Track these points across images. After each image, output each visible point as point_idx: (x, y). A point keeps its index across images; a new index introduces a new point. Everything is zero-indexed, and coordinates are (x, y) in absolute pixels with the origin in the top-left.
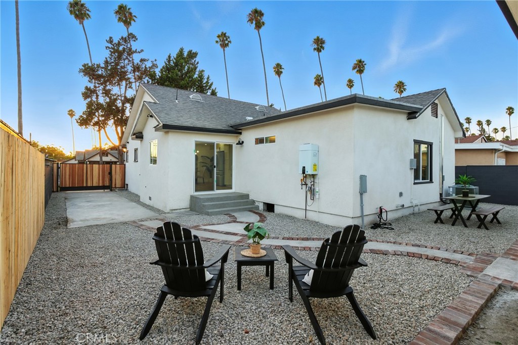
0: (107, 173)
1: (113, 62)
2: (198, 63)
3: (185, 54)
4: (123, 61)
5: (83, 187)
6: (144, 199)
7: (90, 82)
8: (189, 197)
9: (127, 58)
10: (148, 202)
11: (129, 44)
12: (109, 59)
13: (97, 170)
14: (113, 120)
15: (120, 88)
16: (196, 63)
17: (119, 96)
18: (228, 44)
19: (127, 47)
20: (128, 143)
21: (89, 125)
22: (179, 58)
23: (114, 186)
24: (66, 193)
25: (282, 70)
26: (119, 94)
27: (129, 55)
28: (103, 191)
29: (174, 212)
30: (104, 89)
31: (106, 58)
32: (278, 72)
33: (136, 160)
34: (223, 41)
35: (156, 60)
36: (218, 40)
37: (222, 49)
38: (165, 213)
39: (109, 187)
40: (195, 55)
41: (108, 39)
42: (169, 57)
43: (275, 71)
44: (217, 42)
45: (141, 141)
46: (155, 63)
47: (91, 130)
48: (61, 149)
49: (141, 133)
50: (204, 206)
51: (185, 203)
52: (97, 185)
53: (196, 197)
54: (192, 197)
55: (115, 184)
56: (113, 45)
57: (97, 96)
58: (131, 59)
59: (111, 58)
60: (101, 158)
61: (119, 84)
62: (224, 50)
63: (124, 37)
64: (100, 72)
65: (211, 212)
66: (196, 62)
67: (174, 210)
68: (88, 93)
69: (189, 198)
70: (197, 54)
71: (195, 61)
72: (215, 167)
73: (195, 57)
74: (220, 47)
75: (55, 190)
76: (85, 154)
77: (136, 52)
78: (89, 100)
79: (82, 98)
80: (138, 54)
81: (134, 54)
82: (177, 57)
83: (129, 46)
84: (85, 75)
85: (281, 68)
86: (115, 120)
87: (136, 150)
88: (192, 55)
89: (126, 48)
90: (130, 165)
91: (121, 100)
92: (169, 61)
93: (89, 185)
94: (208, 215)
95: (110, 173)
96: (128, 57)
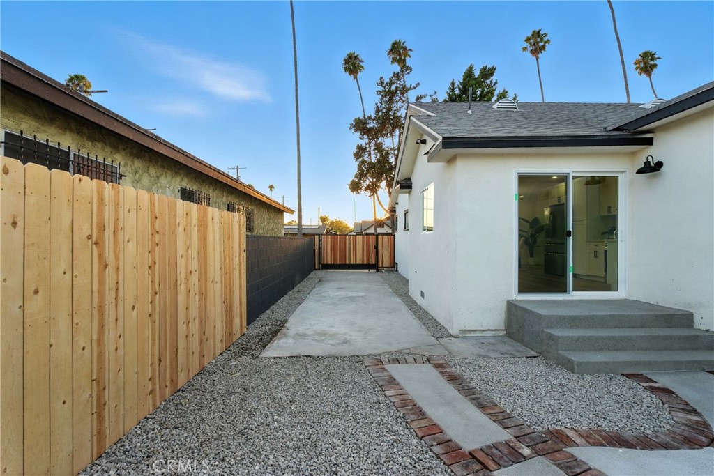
0: (372, 248)
1: (384, 108)
2: (496, 83)
3: (477, 73)
4: (395, 104)
5: (345, 265)
6: (414, 292)
7: (361, 138)
8: (505, 304)
9: (400, 99)
10: (419, 300)
11: (402, 80)
12: (379, 105)
13: (361, 243)
14: (385, 181)
15: (393, 139)
16: (492, 84)
17: (391, 149)
18: (544, 46)
19: (400, 85)
20: (397, 204)
21: (361, 189)
22: (468, 79)
23: (380, 265)
24: (327, 272)
25: (656, 62)
26: (392, 147)
27: (402, 94)
28: (367, 271)
29: (468, 335)
30: (376, 145)
31: (376, 104)
32: (646, 67)
33: (406, 228)
34: (536, 44)
35: (436, 93)
36: (527, 45)
37: (535, 58)
38: (450, 336)
39: (374, 266)
40: (492, 71)
41: (379, 81)
42: (453, 84)
43: (637, 68)
44: (525, 49)
45: (409, 193)
46: (434, 97)
47: (364, 195)
48: (346, 222)
49: (410, 179)
50: (551, 337)
51: (494, 318)
52: (361, 263)
53: (525, 310)
54: (511, 306)
55: (383, 263)
56: (384, 87)
57: (370, 154)
58: (404, 99)
59: (381, 103)
60: (376, 230)
61: (392, 136)
62: (537, 58)
63: (396, 72)
64: (371, 125)
65: (580, 364)
66: (494, 82)
67: (470, 331)
68: (360, 152)
69: (504, 306)
70: (495, 69)
71: (491, 81)
72: (569, 234)
73: (492, 74)
74: (531, 55)
75: (317, 267)
76: (361, 225)
77: (410, 89)
78: (360, 160)
79: (353, 159)
80: (414, 90)
81: (409, 92)
82: (464, 79)
83: (402, 83)
84: (356, 131)
85: (653, 59)
86: (387, 181)
87: (406, 213)
88: (487, 73)
89: (398, 85)
90: (400, 235)
91: (394, 154)
92: (453, 90)
93: (352, 263)
94: (571, 370)
95: (376, 248)
96: (402, 98)
